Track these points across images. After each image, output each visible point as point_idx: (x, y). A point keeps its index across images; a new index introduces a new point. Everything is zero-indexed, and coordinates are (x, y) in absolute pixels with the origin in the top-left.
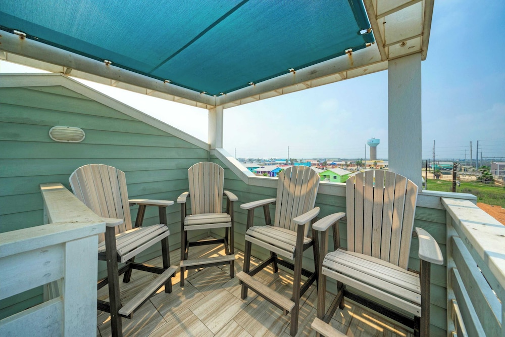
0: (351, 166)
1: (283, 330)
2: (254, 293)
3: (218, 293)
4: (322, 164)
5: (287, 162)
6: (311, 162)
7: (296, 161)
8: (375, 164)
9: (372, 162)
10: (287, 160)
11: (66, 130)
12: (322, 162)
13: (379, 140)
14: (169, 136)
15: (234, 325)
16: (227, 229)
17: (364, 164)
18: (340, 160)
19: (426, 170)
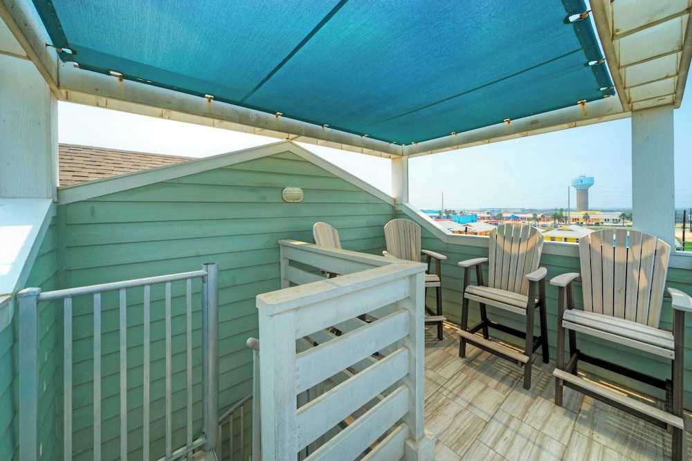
0: (544, 221)
1: (515, 384)
2: (477, 349)
3: (434, 351)
4: (495, 218)
5: (441, 215)
6: (478, 215)
7: (455, 214)
8: (586, 217)
9: (580, 215)
10: (440, 212)
11: (293, 191)
12: (496, 214)
13: (592, 179)
14: (361, 191)
15: (463, 376)
16: (437, 288)
17: (566, 218)
18: (524, 211)
19: (684, 228)
